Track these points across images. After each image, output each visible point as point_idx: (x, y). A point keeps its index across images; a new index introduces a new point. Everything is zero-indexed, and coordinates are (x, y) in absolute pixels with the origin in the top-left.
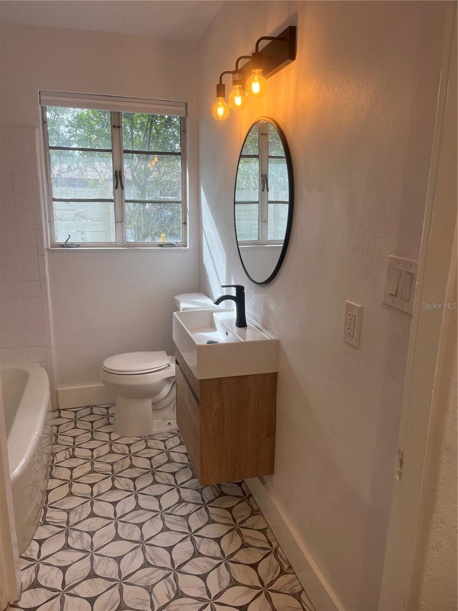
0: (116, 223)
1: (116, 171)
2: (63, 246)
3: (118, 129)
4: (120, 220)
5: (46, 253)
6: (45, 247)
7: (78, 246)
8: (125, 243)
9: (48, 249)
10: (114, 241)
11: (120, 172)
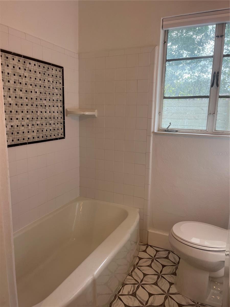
0: (208, 114)
1: (215, 72)
2: (165, 131)
3: (221, 38)
4: (212, 112)
5: (152, 135)
6: (152, 130)
7: (177, 131)
8: (214, 131)
9: (154, 132)
10: (205, 129)
11: (218, 73)
